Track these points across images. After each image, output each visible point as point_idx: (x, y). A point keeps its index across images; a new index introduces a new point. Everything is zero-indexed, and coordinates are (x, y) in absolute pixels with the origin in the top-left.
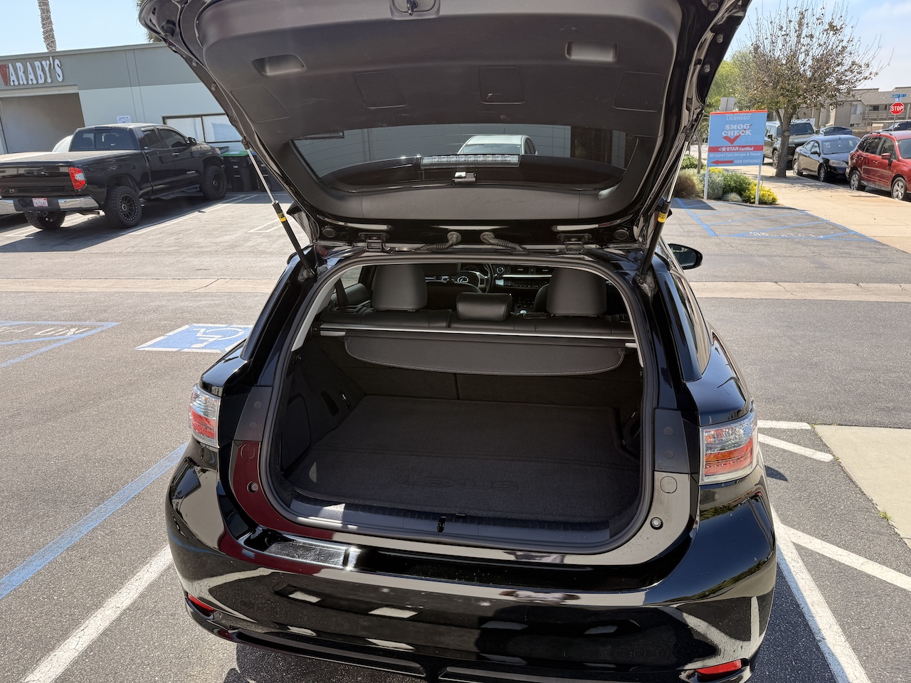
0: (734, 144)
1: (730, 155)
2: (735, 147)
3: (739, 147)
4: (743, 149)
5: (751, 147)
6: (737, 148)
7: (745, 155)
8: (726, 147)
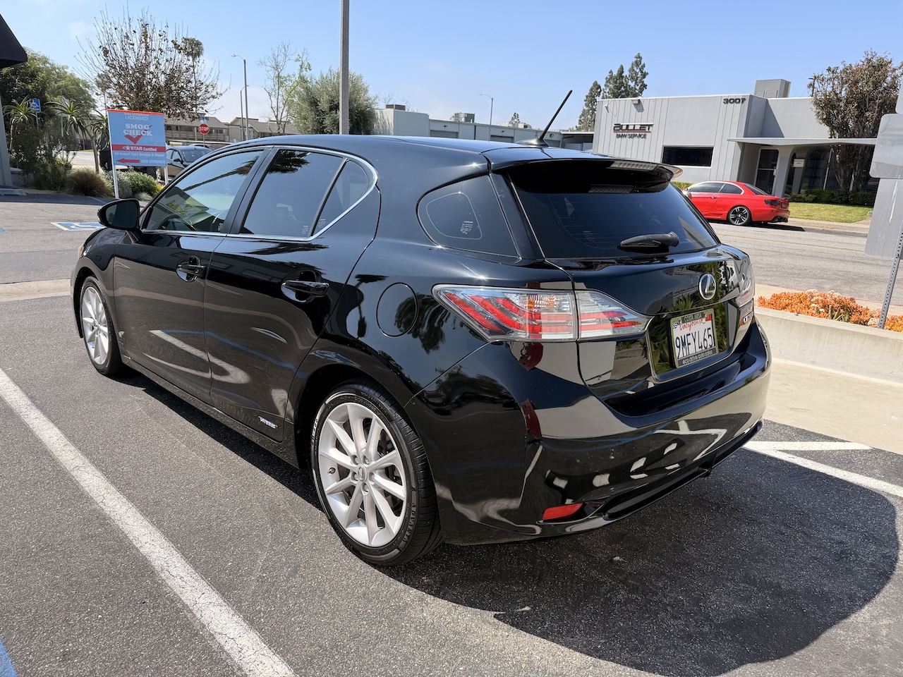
0: (137, 144)
1: (135, 154)
2: (139, 146)
3: (143, 147)
4: (147, 149)
5: (154, 147)
6: (141, 148)
7: (150, 155)
8: (130, 146)
